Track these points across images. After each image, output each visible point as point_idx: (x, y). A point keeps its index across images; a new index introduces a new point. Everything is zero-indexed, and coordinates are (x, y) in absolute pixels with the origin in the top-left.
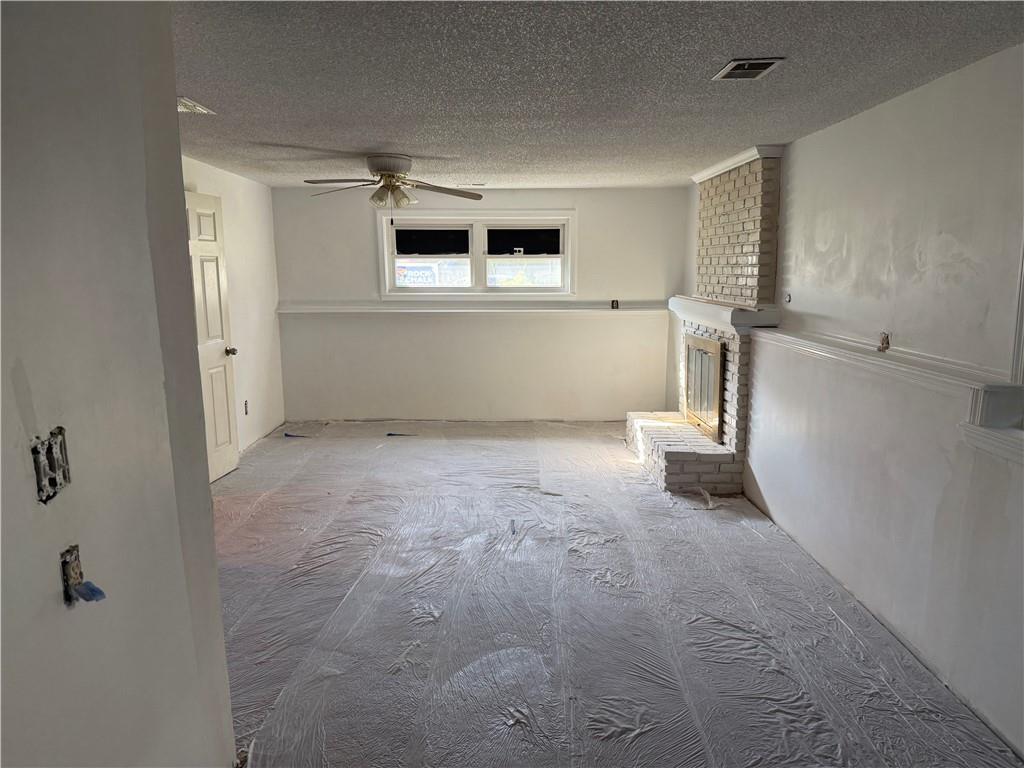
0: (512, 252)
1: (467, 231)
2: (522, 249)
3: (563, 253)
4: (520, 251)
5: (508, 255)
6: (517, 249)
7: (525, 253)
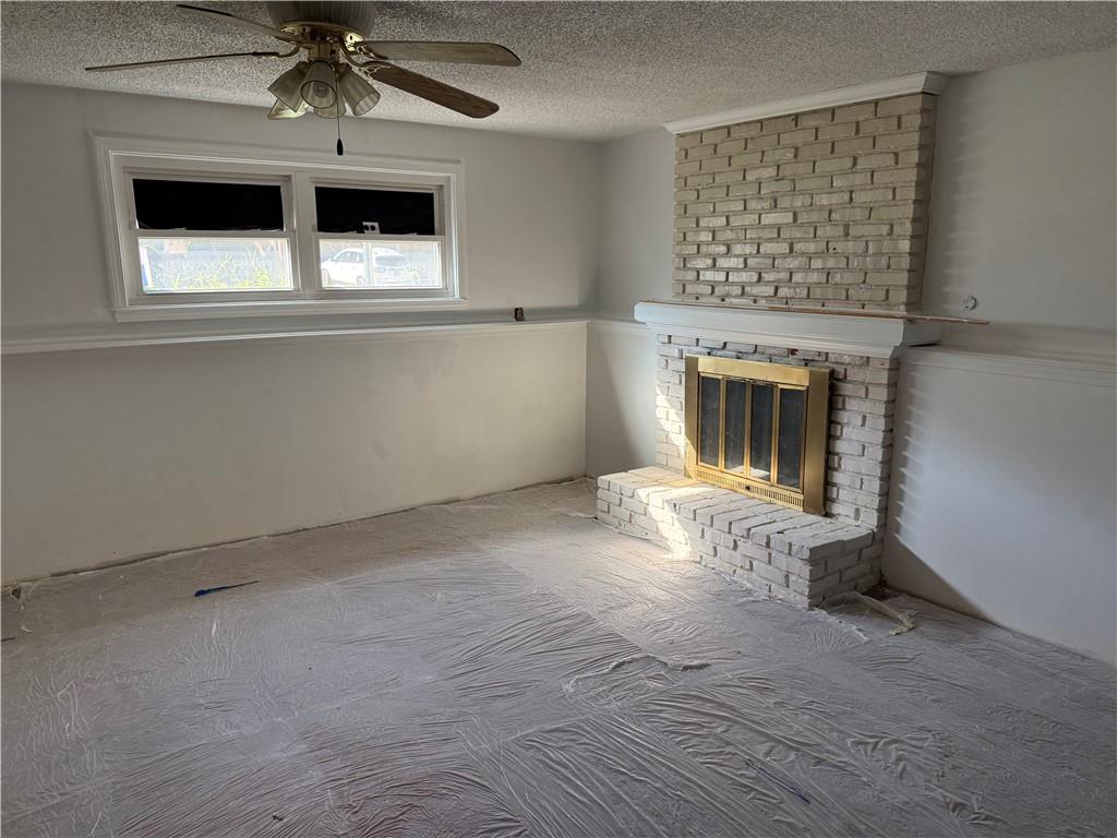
0: (361, 230)
1: (278, 189)
2: (376, 225)
3: (442, 233)
4: (373, 228)
5: (354, 234)
6: (369, 224)
7: (382, 232)
